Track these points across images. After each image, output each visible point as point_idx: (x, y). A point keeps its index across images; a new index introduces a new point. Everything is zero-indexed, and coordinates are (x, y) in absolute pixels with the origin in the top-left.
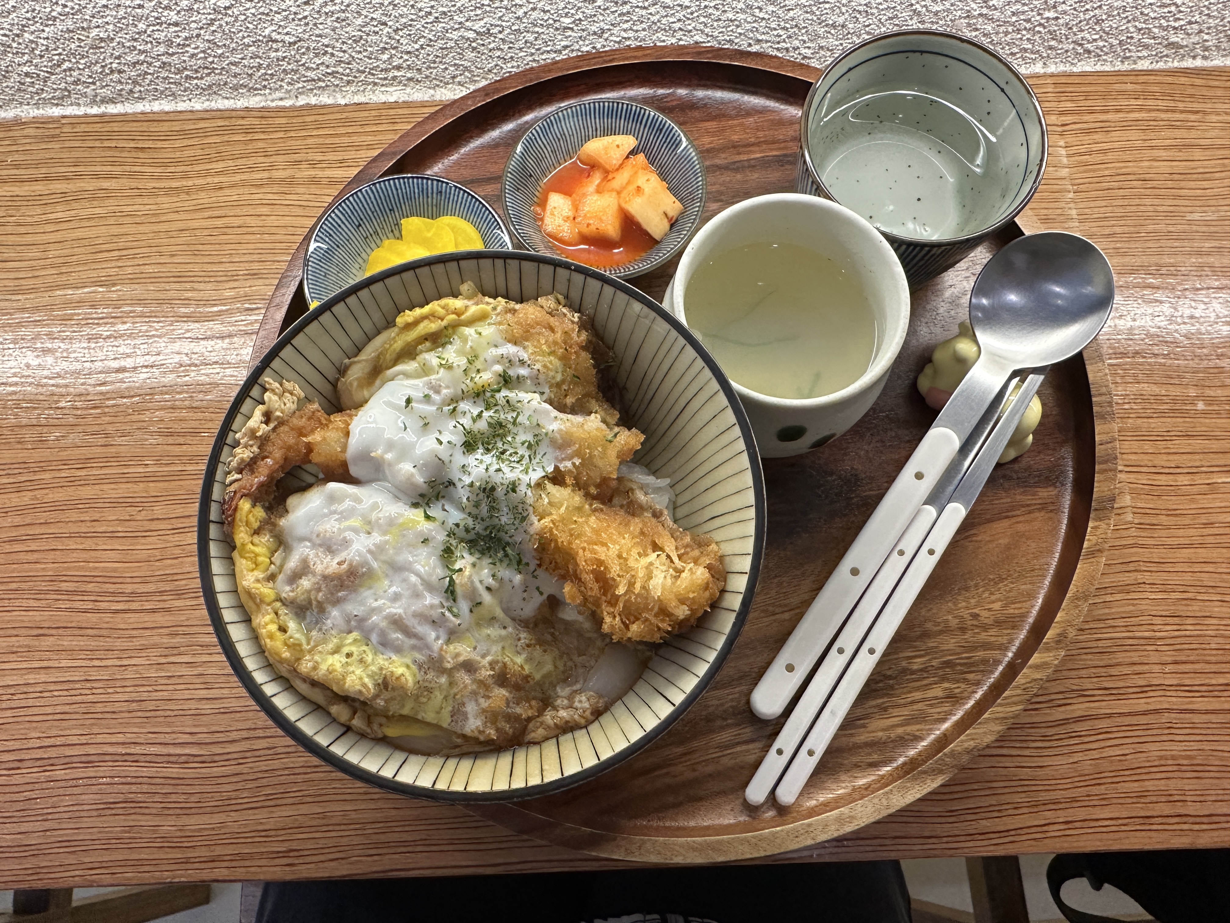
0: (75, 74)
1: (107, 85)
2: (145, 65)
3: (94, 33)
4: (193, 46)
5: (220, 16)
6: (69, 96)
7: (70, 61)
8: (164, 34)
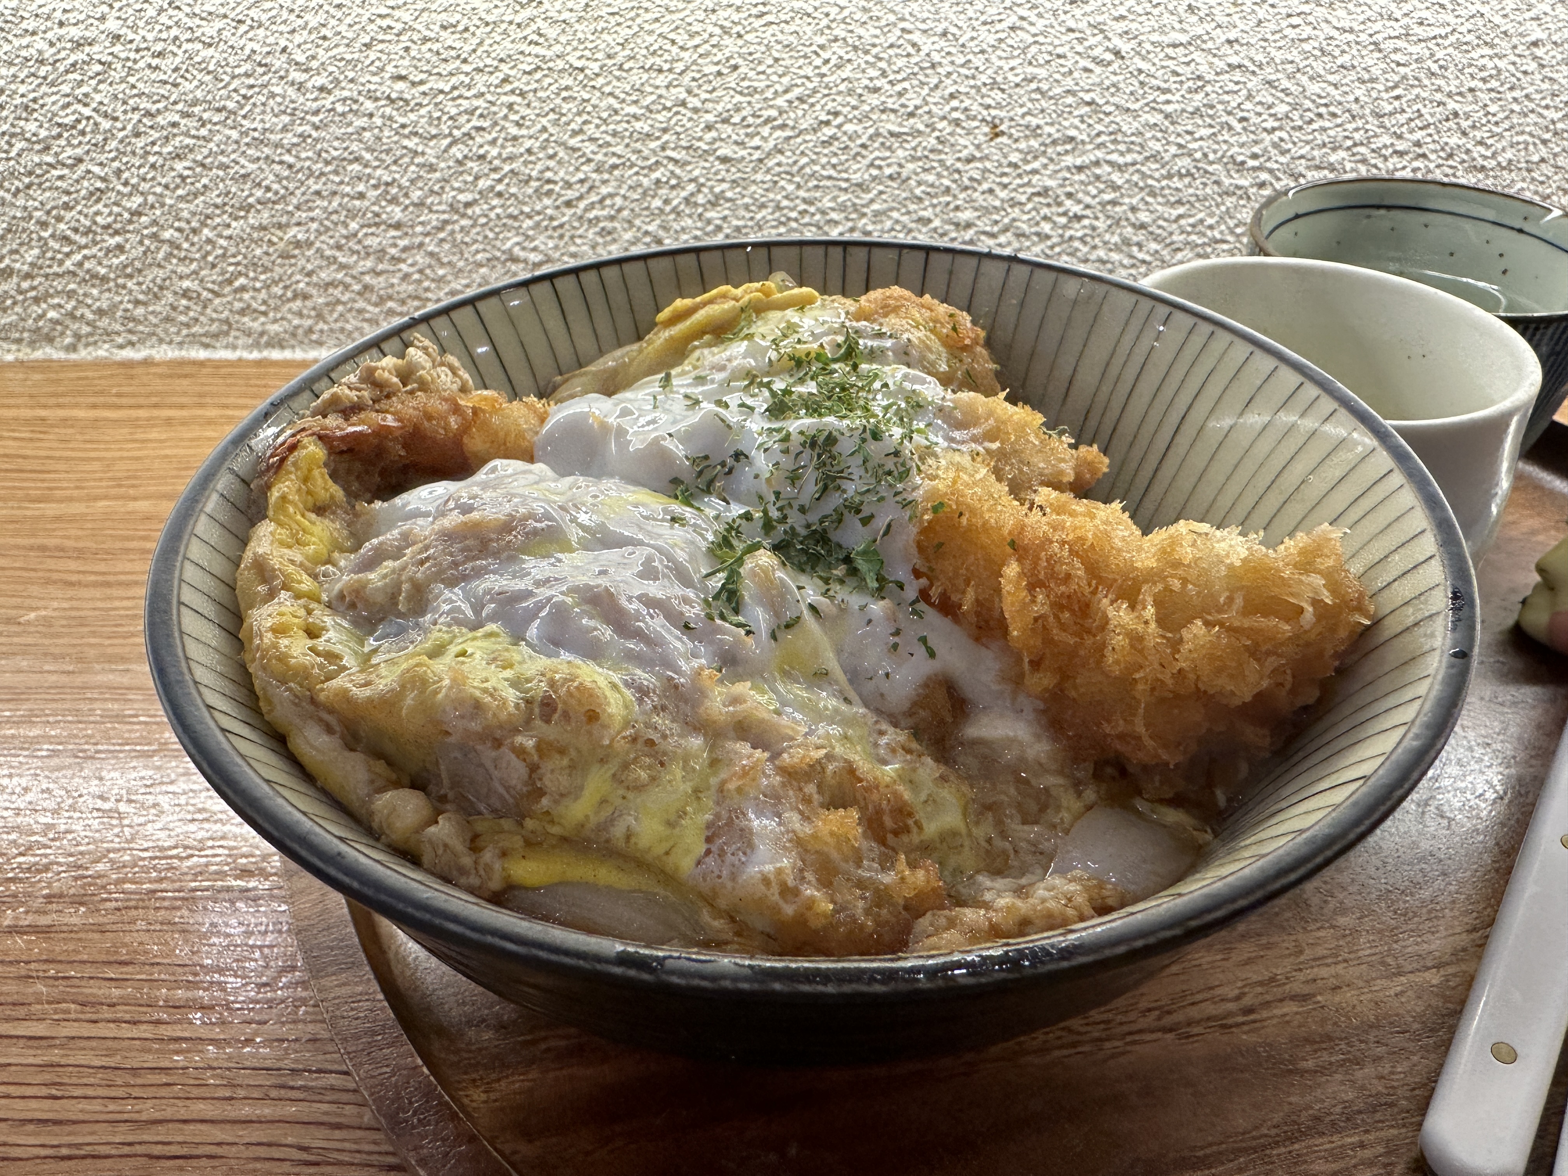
0: (246, 296)
1: (282, 319)
2: (340, 288)
3: (292, 231)
4: (410, 261)
5: (456, 217)
6: (227, 334)
7: (247, 276)
8: (378, 240)
